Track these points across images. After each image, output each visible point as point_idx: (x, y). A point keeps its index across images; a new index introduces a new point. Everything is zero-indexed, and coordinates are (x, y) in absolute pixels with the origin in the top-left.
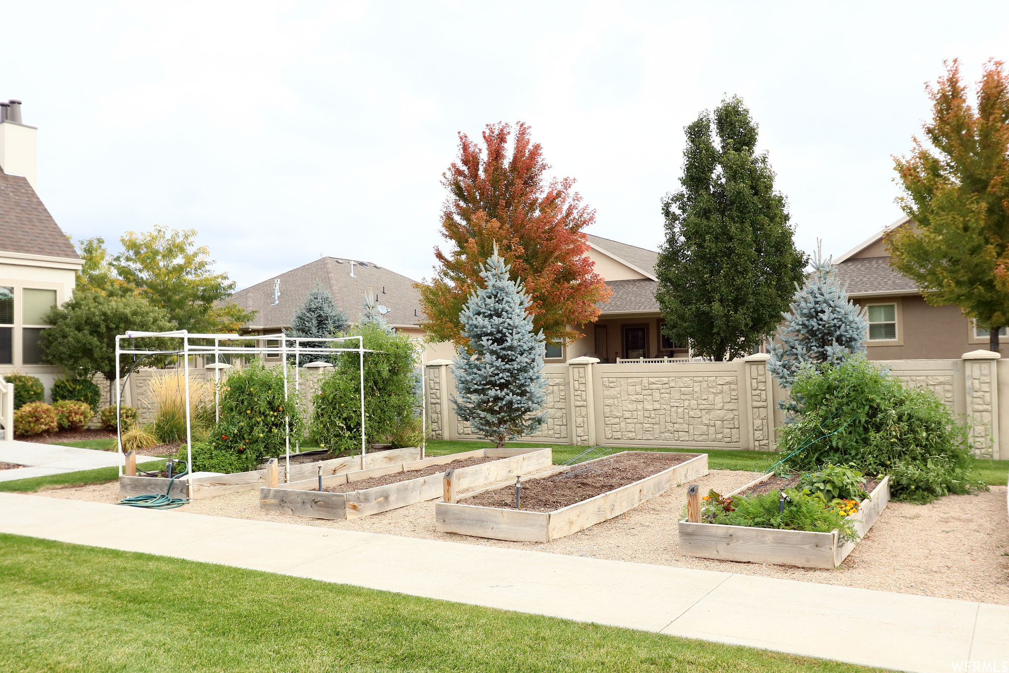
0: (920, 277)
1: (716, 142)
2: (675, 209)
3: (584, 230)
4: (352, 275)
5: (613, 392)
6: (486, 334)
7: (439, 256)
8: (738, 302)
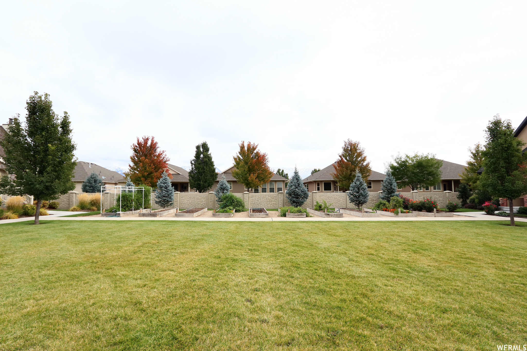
0: (237, 178)
1: (201, 150)
2: (193, 162)
3: (167, 162)
4: (90, 167)
5: (183, 198)
6: (164, 187)
7: (130, 166)
8: (205, 182)
